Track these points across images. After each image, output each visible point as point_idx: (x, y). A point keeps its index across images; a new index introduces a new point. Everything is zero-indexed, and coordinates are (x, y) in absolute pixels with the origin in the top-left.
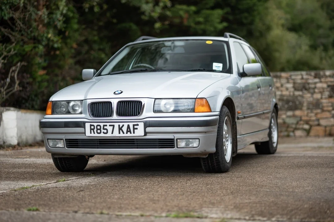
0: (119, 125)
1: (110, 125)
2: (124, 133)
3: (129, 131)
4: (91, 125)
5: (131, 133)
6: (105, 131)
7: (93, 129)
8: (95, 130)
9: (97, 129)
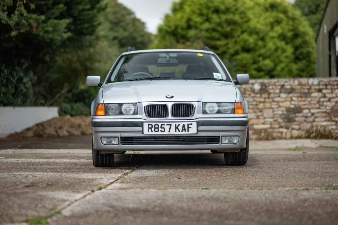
0: (176, 125)
1: (167, 125)
2: (179, 131)
3: (184, 130)
4: (149, 125)
5: (185, 131)
6: (163, 130)
7: (151, 128)
8: (153, 129)
9: (155, 128)
